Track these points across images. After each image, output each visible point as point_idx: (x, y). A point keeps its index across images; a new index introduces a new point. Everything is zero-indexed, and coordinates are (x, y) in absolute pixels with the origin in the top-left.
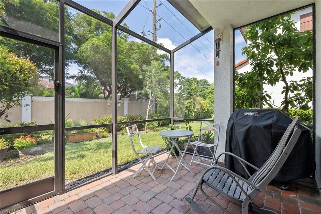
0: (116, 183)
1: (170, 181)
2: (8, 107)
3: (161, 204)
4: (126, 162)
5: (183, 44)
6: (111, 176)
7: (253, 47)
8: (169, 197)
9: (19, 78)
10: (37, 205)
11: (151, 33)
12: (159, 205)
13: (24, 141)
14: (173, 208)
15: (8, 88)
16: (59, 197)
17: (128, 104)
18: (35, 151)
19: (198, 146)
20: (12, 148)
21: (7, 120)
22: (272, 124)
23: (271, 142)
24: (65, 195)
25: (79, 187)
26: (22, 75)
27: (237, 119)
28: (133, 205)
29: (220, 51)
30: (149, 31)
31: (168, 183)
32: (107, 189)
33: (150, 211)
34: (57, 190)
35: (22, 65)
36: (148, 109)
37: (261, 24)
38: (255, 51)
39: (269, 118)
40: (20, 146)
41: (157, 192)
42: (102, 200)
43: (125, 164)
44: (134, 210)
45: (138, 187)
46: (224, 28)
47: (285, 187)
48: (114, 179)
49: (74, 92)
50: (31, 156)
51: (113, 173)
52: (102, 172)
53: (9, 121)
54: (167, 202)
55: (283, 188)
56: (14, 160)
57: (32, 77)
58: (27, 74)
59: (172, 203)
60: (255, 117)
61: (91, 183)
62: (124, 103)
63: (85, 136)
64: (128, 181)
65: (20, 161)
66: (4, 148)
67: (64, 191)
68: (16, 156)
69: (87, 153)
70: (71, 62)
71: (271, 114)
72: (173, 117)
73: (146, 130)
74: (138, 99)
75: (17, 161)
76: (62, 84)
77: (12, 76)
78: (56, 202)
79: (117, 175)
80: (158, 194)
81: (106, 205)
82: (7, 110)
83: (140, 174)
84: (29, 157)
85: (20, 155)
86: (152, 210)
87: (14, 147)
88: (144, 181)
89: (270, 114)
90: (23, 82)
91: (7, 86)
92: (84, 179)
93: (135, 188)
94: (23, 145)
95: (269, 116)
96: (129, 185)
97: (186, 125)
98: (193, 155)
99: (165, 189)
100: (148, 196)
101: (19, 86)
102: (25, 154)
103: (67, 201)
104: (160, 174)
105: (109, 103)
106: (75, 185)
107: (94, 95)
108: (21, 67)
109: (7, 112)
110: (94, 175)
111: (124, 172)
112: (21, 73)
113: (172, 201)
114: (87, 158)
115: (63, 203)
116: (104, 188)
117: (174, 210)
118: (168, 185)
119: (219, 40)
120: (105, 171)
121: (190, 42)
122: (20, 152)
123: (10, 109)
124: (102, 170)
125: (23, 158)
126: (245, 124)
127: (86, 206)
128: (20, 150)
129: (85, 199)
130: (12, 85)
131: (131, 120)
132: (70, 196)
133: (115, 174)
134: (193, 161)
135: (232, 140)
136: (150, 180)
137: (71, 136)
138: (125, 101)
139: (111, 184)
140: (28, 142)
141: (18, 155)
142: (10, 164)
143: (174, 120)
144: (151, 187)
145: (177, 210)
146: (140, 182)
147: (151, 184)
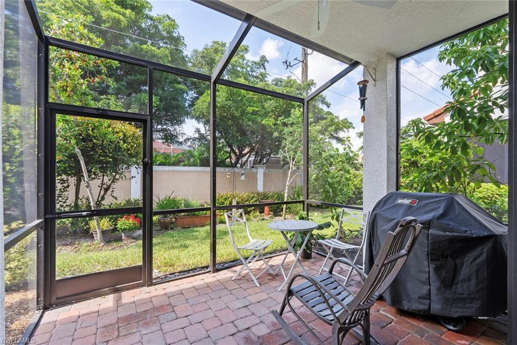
0: (210, 283)
1: (277, 290)
2: (114, 180)
3: (249, 315)
4: (234, 260)
5: (323, 86)
6: (207, 274)
7: (461, 76)
8: (264, 310)
9: (122, 148)
10: (124, 294)
11: (298, 62)
12: (246, 316)
13: (127, 221)
14: (261, 322)
15: (111, 160)
16: (146, 289)
17: (264, 174)
18: (139, 235)
19: (334, 248)
20: (115, 230)
21: (113, 196)
22: (431, 220)
23: (427, 250)
24: (153, 288)
25: (168, 282)
26: (126, 144)
27: (382, 210)
28: (217, 310)
29: (365, 99)
30: (296, 59)
31: (273, 292)
32: (197, 288)
33: (232, 320)
34: (144, 281)
35: (126, 132)
36: (287, 184)
37: (472, 36)
38: (466, 82)
39: (430, 211)
40: (122, 228)
41: (253, 301)
42: (187, 300)
43: (230, 262)
44: (216, 316)
45: (232, 292)
46: (378, 60)
47: (454, 327)
48: (209, 278)
49: (193, 157)
50: (134, 240)
51: (210, 271)
52: (200, 268)
53: (116, 198)
54: (258, 316)
55: (451, 328)
56: (117, 243)
57: (135, 146)
58: (130, 143)
59: (265, 317)
60: (410, 207)
61: (183, 280)
62: (257, 173)
63: (196, 220)
64: (224, 284)
65: (122, 245)
66: (108, 229)
67: (151, 284)
68: (119, 239)
69: (193, 242)
70: (187, 118)
71: (438, 204)
72: (308, 199)
73: (285, 215)
74: (284, 165)
75: (119, 245)
76: (150, 162)
77: (116, 147)
78: (142, 293)
79: (216, 274)
80: (253, 304)
81: (189, 305)
82: (112, 185)
83: (244, 277)
84: (131, 241)
85: (123, 238)
86: (235, 320)
87: (117, 228)
88: (244, 286)
89: (435, 204)
90: (126, 153)
91: (110, 158)
92: (177, 274)
93: (229, 293)
94: (126, 227)
95: (434, 207)
96: (224, 287)
97: (332, 212)
98: (326, 257)
99: (264, 300)
100: (239, 304)
101: (123, 157)
102: (128, 237)
103: (152, 295)
104: (269, 280)
105: (229, 175)
106: (165, 279)
107: (218, 160)
108: (125, 135)
109: (113, 186)
110: (190, 270)
111: (225, 271)
112: (124, 142)
113: (265, 314)
114: (190, 249)
115: (148, 296)
116: (194, 287)
117: (261, 325)
118: (271, 295)
119: (363, 83)
120: (203, 268)
121: (330, 84)
122: (123, 234)
123: (115, 183)
124: (200, 266)
125: (126, 242)
126: (391, 217)
127: (168, 303)
128: (124, 233)
129: (169, 296)
130: (116, 156)
131: (263, 199)
132: (156, 290)
133: (213, 273)
134: (324, 268)
135: (374, 241)
136: (252, 285)
137: (180, 218)
138: (259, 169)
139: (204, 284)
140: (130, 224)
141: (121, 238)
142: (113, 248)
143: (308, 204)
144: (248, 295)
145: (265, 326)
146: (238, 286)
147: (250, 291)
